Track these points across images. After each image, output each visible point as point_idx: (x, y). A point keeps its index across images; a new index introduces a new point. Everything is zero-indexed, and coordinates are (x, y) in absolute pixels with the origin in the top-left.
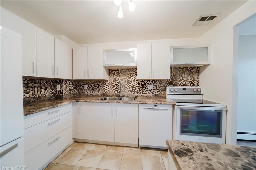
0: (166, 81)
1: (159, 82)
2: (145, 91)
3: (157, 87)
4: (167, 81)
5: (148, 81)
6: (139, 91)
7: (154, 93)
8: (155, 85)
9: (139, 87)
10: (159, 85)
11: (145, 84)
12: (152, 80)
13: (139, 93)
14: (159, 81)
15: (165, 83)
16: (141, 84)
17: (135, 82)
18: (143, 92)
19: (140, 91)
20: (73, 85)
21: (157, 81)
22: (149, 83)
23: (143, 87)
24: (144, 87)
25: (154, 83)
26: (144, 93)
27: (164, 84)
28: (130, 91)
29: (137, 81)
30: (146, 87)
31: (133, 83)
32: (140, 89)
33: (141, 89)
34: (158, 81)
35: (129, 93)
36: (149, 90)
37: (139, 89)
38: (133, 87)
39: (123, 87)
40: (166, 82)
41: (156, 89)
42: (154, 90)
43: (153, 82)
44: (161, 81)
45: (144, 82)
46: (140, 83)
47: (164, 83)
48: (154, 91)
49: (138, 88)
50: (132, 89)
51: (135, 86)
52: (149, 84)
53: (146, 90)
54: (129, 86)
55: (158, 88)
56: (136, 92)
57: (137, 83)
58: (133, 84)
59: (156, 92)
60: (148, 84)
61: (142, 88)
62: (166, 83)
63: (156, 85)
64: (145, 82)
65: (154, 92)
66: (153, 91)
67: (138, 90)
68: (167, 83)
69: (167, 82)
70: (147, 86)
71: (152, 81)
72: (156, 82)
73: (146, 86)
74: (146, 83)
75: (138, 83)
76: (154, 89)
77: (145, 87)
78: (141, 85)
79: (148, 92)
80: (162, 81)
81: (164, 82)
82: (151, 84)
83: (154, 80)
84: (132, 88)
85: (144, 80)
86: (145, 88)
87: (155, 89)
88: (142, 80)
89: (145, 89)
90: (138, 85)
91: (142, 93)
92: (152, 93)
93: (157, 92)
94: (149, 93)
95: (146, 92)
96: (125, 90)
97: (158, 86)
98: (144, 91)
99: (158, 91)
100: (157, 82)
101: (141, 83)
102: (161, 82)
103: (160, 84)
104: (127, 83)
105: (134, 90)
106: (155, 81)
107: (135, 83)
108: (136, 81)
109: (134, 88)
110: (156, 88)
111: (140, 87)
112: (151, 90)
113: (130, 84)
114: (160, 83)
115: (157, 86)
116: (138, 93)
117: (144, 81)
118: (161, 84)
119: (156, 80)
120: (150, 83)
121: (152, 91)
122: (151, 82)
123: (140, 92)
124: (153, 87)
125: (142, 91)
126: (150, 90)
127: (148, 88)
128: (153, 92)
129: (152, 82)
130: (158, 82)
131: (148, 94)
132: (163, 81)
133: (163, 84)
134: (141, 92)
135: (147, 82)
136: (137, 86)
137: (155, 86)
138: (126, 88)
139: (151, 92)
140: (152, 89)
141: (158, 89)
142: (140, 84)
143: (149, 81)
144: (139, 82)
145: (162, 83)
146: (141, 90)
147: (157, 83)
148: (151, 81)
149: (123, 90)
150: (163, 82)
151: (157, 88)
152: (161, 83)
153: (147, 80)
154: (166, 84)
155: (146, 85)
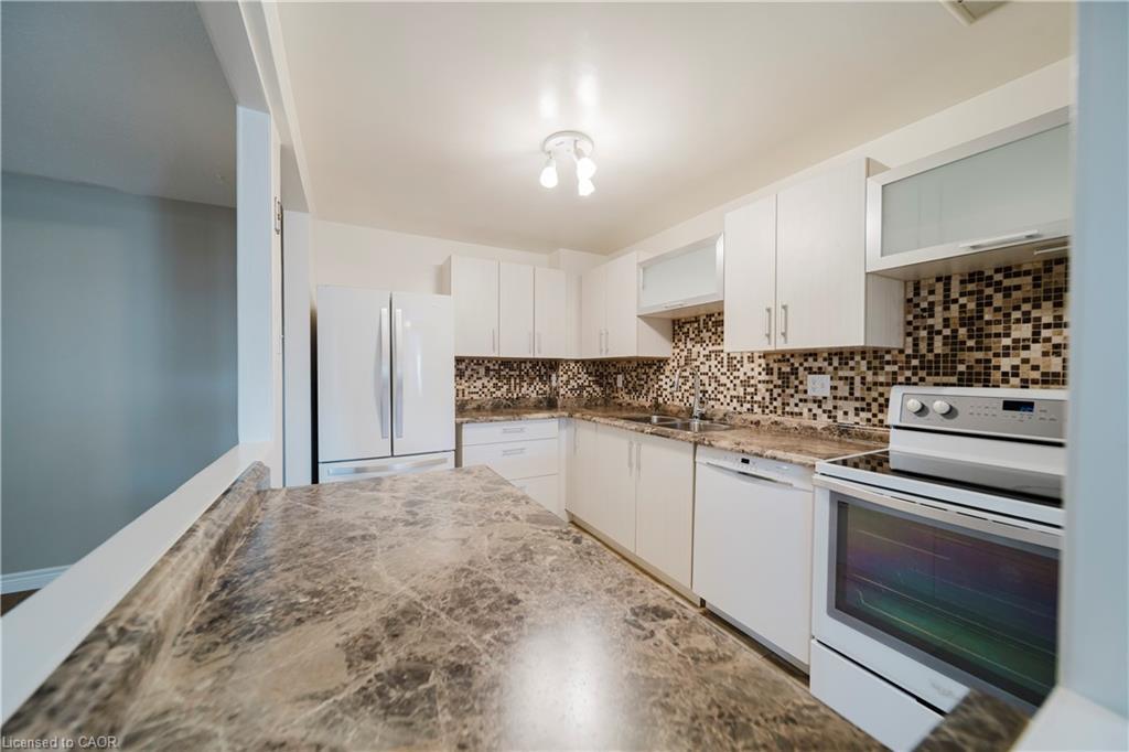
0: (908, 356)
1: (864, 363)
2: (792, 405)
3: (852, 389)
4: (915, 357)
5: (811, 359)
6: (767, 404)
7: (835, 417)
8: (841, 378)
9: (771, 386)
10: (863, 378)
11: (797, 374)
12: (829, 354)
13: (771, 412)
14: (863, 358)
15: (901, 368)
16: (779, 374)
17: (752, 365)
18: (787, 409)
19: (771, 403)
20: (590, 374)
21: (852, 359)
22: (811, 368)
23: (785, 385)
24: (788, 387)
25: (836, 369)
26: (792, 413)
27: (894, 373)
28: (735, 400)
29: (762, 361)
30: (801, 387)
31: (747, 366)
32: (771, 395)
33: (779, 395)
34: (857, 358)
35: (731, 409)
36: (815, 401)
37: (768, 394)
38: (745, 384)
39: (714, 385)
40: (908, 362)
41: (846, 399)
42: (840, 403)
43: (830, 364)
44: (875, 358)
45: (793, 364)
46: (772, 369)
47: (896, 368)
48: (835, 407)
49: (764, 390)
50: (742, 394)
51: (752, 382)
52: (815, 373)
53: (801, 400)
54: (732, 378)
55: (857, 394)
56: (756, 406)
57: (760, 366)
58: (745, 374)
59: (846, 413)
60: (810, 370)
61: (783, 391)
62: (908, 368)
63: (846, 378)
64: (797, 365)
65: (840, 414)
66: (831, 408)
67: (764, 398)
68: (915, 368)
69: (915, 362)
70: (801, 383)
71: (829, 360)
72: (847, 364)
73: (797, 383)
74: (801, 369)
75: (764, 369)
76: (835, 398)
77: (796, 387)
78: (779, 378)
79: (810, 410)
80: (882, 357)
81: (895, 363)
82: (824, 373)
83: (836, 354)
84: (742, 389)
85: (792, 356)
86: (797, 392)
87: (841, 399)
88: (783, 356)
89: (792, 396)
90: (764, 377)
91: (783, 413)
92: (826, 415)
93: (851, 413)
94: (815, 415)
95: (796, 410)
96: (719, 396)
97: (857, 380)
98: (788, 404)
99: (856, 409)
100: (851, 363)
101: (780, 369)
102: (876, 363)
103: (870, 373)
104: (724, 370)
105: (749, 398)
106: (840, 359)
107: (753, 370)
108: (760, 357)
109: (751, 390)
110: (847, 395)
111: (775, 386)
112: (820, 401)
113: (736, 374)
114: (869, 369)
115: (852, 384)
116: (763, 411)
117: (788, 360)
118: (875, 374)
119: (846, 355)
120: (820, 368)
121: (828, 406)
122: (821, 363)
123: (771, 408)
124: (834, 388)
125: (783, 404)
126: (819, 402)
127: (806, 392)
128: (830, 412)
129: (826, 363)
130: (858, 363)
131: (806, 421)
132: (888, 357)
133: (887, 373)
134: (775, 408)
135: (802, 360)
136: (759, 382)
137: (840, 384)
138: (722, 389)
139: (824, 411)
140: (825, 398)
141: (857, 399)
142: (772, 374)
143: (815, 360)
144: (767, 365)
145: (882, 368)
146: (775, 399)
147: (852, 369)
148: (825, 360)
149: (713, 396)
150: (888, 363)
151: (852, 394)
152: (875, 368)
153: (805, 355)
154: (908, 373)
155: (800, 374)
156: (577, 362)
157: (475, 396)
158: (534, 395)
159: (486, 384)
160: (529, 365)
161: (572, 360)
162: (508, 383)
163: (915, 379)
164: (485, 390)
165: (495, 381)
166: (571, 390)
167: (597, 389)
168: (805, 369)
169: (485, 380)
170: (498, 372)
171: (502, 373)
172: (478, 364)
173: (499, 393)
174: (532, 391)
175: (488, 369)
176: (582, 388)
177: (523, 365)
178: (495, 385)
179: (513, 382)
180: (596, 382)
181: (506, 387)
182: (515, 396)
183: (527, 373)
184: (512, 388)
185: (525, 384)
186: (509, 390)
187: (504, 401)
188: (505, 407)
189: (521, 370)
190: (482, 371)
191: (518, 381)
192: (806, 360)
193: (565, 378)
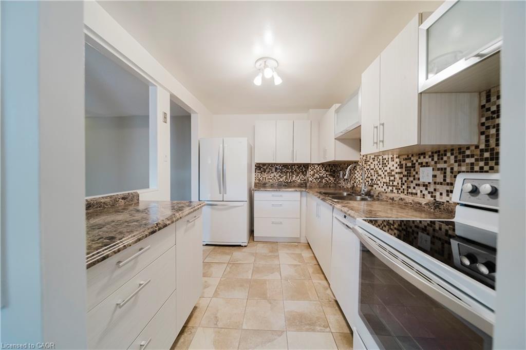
0: (482, 151)
1: (453, 157)
2: (412, 188)
3: (445, 177)
4: (487, 151)
5: (422, 157)
6: (400, 187)
7: (435, 197)
8: (438, 169)
9: (402, 176)
10: (452, 169)
11: (415, 167)
12: (432, 153)
13: (401, 192)
14: (452, 154)
15: (477, 160)
16: (406, 167)
17: (393, 163)
18: (410, 190)
19: (402, 187)
20: (327, 171)
21: (445, 155)
22: (422, 163)
23: (408, 176)
24: (410, 176)
25: (436, 163)
26: (412, 193)
27: (472, 164)
28: (385, 185)
29: (398, 160)
30: (416, 176)
31: (391, 163)
32: (402, 181)
33: (406, 181)
34: (449, 154)
35: (383, 190)
36: (424, 186)
37: (400, 180)
38: (390, 175)
39: (376, 175)
40: (482, 155)
41: (441, 184)
42: (438, 187)
43: (433, 160)
44: (460, 153)
45: (412, 161)
46: (402, 165)
47: (473, 160)
48: (435, 190)
49: (398, 178)
50: (388, 181)
51: (393, 173)
52: (424, 166)
53: (416, 185)
54: (384, 171)
55: (448, 180)
56: (394, 188)
57: (397, 163)
58: (390, 168)
59: (441, 194)
60: (421, 164)
61: (408, 179)
62: (482, 160)
63: (442, 169)
64: (415, 161)
65: (438, 194)
66: (433, 191)
67: (398, 184)
68: (487, 159)
69: (487, 155)
70: (417, 173)
71: (432, 157)
72: (442, 159)
73: (414, 173)
74: (417, 163)
75: (398, 165)
76: (435, 183)
77: (414, 176)
78: (406, 171)
79: (421, 191)
80: (464, 152)
81: (472, 156)
82: (429, 166)
83: (436, 153)
84: (388, 178)
85: (412, 156)
86: (414, 179)
87: (438, 184)
88: (408, 156)
89: (412, 182)
90: (398, 170)
91: (407, 193)
92: (430, 195)
93: (445, 194)
94: (424, 195)
95: (414, 191)
96: (379, 182)
97: (448, 170)
98: (410, 187)
99: (447, 191)
100: (445, 158)
101: (406, 164)
102: (460, 157)
103: (456, 164)
104: (380, 166)
105: (391, 183)
106: (439, 156)
107: (393, 166)
108: (397, 158)
109: (392, 178)
110: (442, 181)
111: (404, 176)
112: (427, 186)
113: (386, 168)
114: (456, 161)
115: (445, 173)
116: (398, 192)
117: (410, 158)
118: (459, 165)
119: (442, 152)
120: (427, 163)
121: (431, 189)
122: (428, 160)
123: (402, 190)
124: (435, 176)
125: (408, 187)
126: (425, 186)
127: (419, 179)
128: (432, 193)
129: (430, 159)
130: (449, 158)
131: (418, 199)
132: (468, 152)
133: (467, 164)
134: (404, 189)
135: (417, 158)
136: (396, 173)
137: (438, 173)
138: (379, 178)
139: (429, 193)
140: (429, 183)
141: (448, 184)
142: (402, 168)
143: (424, 157)
144: (400, 162)
145: (464, 161)
146: (404, 184)
147: (445, 162)
148: (430, 157)
149: (376, 182)
150: (468, 156)
151: (445, 180)
152: (460, 161)
153: (419, 154)
154: (482, 164)
155: (416, 167)
156: (319, 165)
157: (271, 180)
158: (299, 181)
159: (275, 175)
160: (296, 167)
161: (316, 164)
162: (286, 175)
163: (486, 168)
164: (275, 178)
165: (279, 174)
166: (316, 179)
167: (332, 179)
168: (419, 164)
169: (275, 173)
170: (281, 170)
171: (283, 170)
172: (272, 166)
173: (281, 180)
174: (298, 179)
175: (276, 169)
176: (322, 178)
177: (293, 167)
178: (280, 176)
179: (288, 174)
180: (330, 175)
181: (285, 177)
182: (289, 181)
183: (296, 171)
184: (288, 177)
185: (294, 176)
186: (286, 178)
187: (284, 183)
188: (284, 186)
189: (292, 169)
190: (274, 170)
191: (291, 174)
192: (419, 158)
193: (312, 172)
